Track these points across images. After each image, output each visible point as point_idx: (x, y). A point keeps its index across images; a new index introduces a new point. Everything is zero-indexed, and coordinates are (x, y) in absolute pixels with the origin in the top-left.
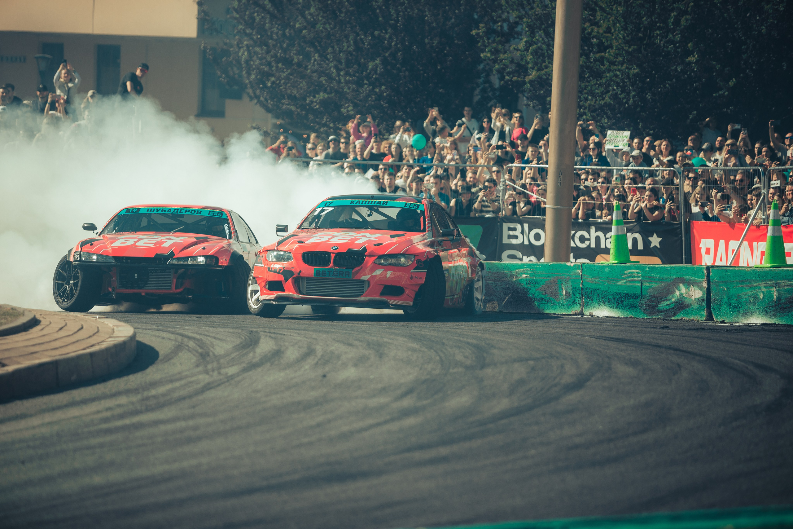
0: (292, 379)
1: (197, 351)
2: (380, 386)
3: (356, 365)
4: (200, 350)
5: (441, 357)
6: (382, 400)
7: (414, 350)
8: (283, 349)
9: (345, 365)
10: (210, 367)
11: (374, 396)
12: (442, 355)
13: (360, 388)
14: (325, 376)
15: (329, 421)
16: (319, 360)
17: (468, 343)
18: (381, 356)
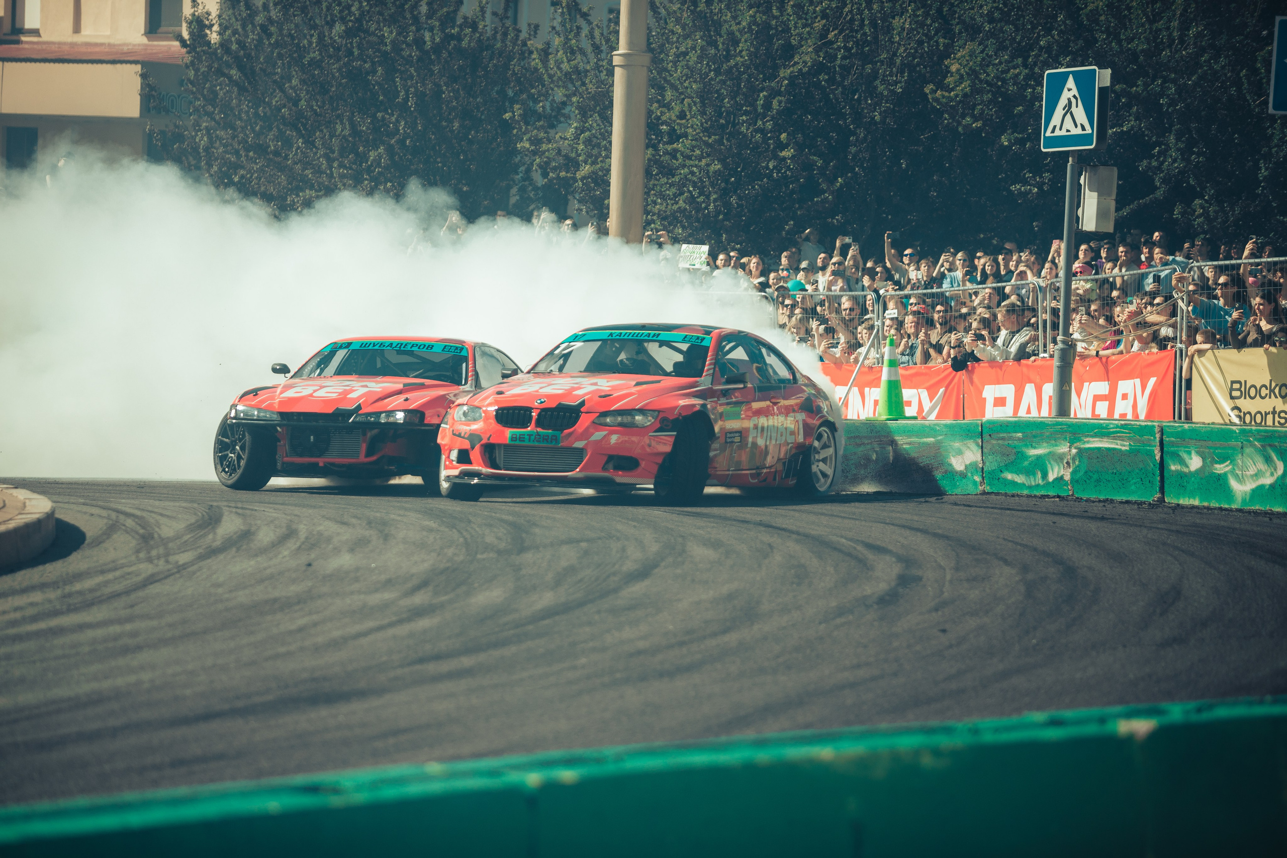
0: (265, 569)
1: (137, 533)
2: (383, 577)
3: (352, 550)
4: (142, 531)
5: (465, 539)
6: (387, 596)
7: (431, 530)
8: (253, 529)
9: (337, 551)
10: (154, 553)
11: (376, 590)
12: (468, 536)
13: (357, 580)
14: (309, 565)
15: (315, 624)
16: (303, 543)
17: (502, 520)
18: (386, 537)
